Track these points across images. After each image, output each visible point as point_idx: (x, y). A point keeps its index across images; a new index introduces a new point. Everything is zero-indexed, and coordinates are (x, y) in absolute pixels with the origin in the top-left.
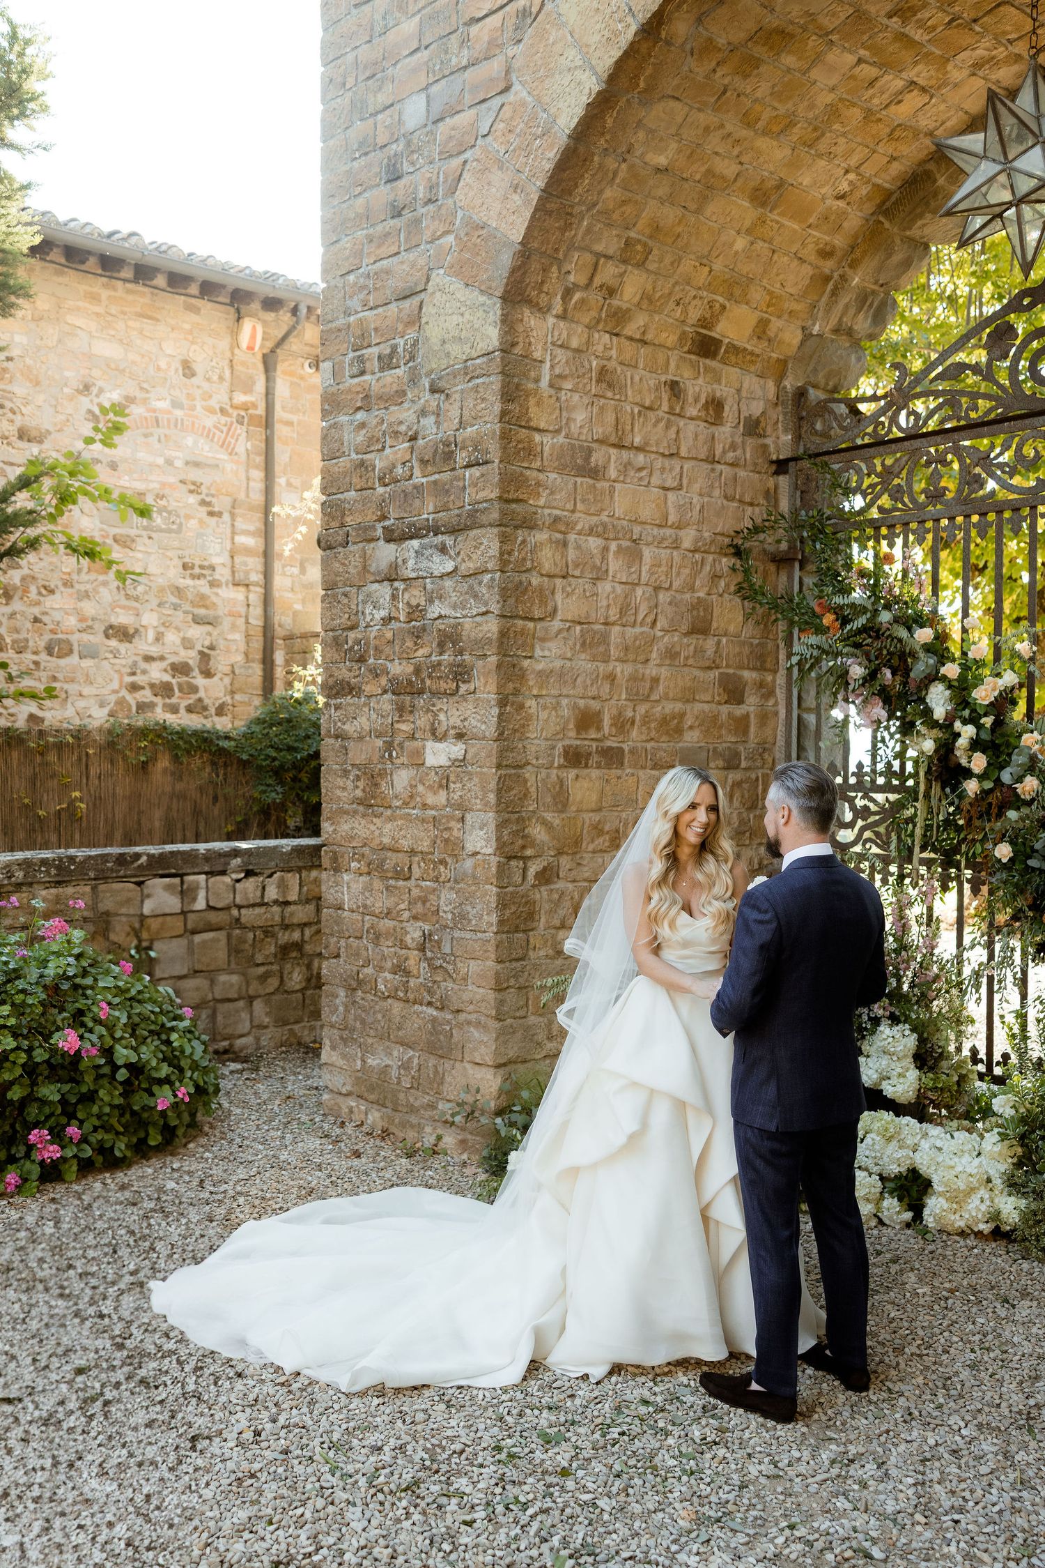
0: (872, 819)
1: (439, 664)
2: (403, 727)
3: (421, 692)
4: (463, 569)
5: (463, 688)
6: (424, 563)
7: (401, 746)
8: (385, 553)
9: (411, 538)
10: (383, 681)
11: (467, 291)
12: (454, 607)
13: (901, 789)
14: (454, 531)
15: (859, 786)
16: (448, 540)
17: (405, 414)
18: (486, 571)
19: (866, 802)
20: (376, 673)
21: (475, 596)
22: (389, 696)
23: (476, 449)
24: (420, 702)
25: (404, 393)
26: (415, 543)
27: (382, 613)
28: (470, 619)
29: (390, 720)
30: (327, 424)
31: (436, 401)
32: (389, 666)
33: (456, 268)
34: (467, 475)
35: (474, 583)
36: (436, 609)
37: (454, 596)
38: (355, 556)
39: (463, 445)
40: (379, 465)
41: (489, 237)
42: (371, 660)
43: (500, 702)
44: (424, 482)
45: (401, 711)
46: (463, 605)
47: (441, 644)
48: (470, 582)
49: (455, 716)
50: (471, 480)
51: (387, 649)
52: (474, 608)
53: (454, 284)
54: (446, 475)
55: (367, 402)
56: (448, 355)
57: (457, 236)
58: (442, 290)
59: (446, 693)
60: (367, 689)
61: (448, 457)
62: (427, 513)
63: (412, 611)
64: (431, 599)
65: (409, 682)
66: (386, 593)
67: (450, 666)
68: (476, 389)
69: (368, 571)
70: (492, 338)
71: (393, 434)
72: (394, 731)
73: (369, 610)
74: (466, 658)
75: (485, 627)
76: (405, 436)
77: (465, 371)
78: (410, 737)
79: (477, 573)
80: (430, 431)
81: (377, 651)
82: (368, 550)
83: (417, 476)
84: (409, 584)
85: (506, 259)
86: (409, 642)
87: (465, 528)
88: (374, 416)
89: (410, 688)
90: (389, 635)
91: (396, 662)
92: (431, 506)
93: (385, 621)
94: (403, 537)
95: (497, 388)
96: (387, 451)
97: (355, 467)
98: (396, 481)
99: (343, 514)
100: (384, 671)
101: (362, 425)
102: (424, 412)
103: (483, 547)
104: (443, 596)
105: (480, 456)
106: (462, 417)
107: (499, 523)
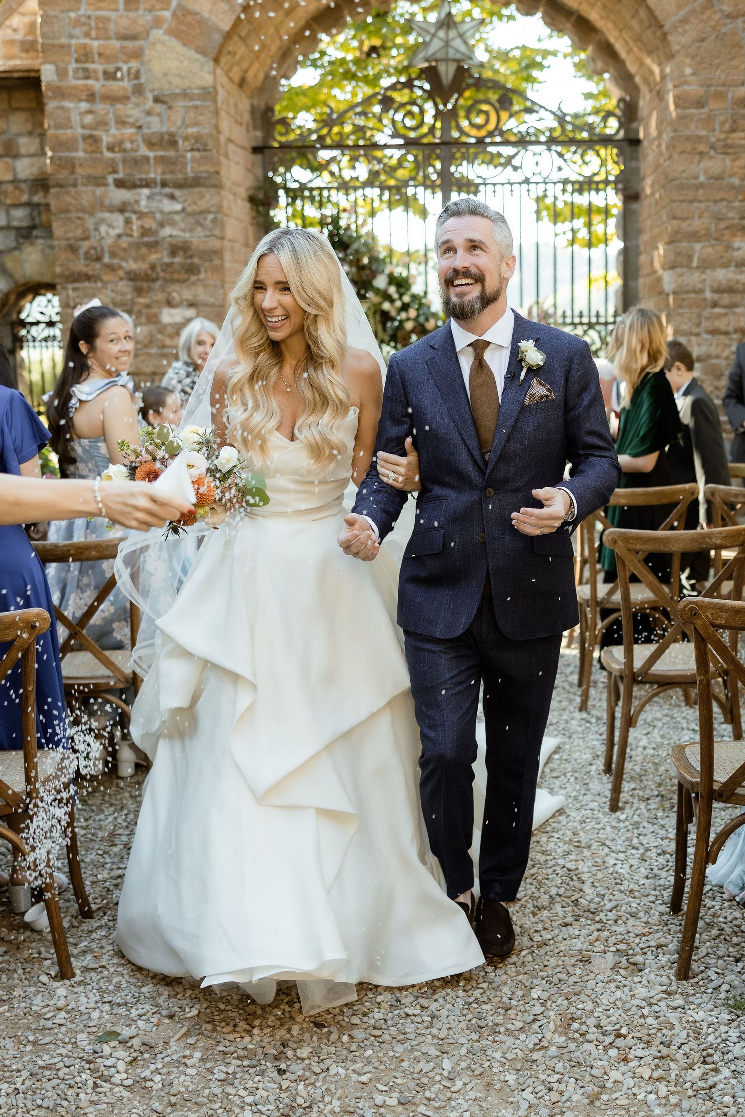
1: (172, 264)
2: (142, 301)
3: (154, 280)
4: (189, 209)
5: (193, 278)
6: (154, 204)
7: (140, 311)
8: (121, 195)
9: (141, 186)
10: (121, 273)
11: (185, 49)
12: (183, 231)
14: (179, 186)
16: (177, 193)
17: (132, 111)
18: (209, 212)
20: (112, 268)
21: (202, 226)
22: (125, 282)
23: (197, 141)
24: (157, 285)
25: (128, 98)
26: (146, 191)
27: (117, 231)
28: (197, 238)
29: (129, 296)
30: (51, 105)
31: (160, 108)
32: (124, 264)
33: (174, 32)
34: (189, 155)
35: (200, 218)
36: (167, 231)
37: (182, 225)
38: (87, 194)
39: (186, 138)
40: (106, 139)
41: (202, 22)
42: (106, 260)
43: (223, 286)
44: (152, 155)
45: (139, 291)
46: (191, 230)
47: (173, 252)
48: (196, 217)
49: (187, 294)
50: (193, 160)
51: (122, 254)
52: (199, 232)
53: (173, 42)
54: (171, 153)
55: (91, 97)
56: (170, 83)
57: (174, 15)
58: (163, 43)
59: (178, 281)
60: (106, 277)
61: (173, 143)
62: (155, 173)
63: (145, 232)
64: (162, 225)
65: (146, 274)
66: (118, 220)
67: (182, 265)
68: (196, 107)
69: (102, 205)
70: (207, 79)
71: (121, 122)
72: (133, 303)
73: (103, 229)
74: (196, 260)
75: (210, 244)
76: (132, 125)
77: (185, 95)
78: (148, 306)
79: (201, 212)
80: (156, 126)
81: (113, 254)
82: (99, 191)
83: (144, 151)
84: (141, 215)
85: (217, 38)
86: (144, 251)
87: (191, 186)
88: (101, 108)
89: (147, 278)
90: (124, 245)
91: (131, 262)
92: (160, 171)
93: (119, 236)
94: (133, 186)
95: (212, 109)
96: (113, 131)
97: (85, 138)
98: (124, 151)
99: (73, 166)
100: (120, 267)
101: (90, 112)
102: (149, 113)
103: (207, 199)
104: (173, 224)
105: (200, 145)
106: (183, 121)
107: (218, 186)
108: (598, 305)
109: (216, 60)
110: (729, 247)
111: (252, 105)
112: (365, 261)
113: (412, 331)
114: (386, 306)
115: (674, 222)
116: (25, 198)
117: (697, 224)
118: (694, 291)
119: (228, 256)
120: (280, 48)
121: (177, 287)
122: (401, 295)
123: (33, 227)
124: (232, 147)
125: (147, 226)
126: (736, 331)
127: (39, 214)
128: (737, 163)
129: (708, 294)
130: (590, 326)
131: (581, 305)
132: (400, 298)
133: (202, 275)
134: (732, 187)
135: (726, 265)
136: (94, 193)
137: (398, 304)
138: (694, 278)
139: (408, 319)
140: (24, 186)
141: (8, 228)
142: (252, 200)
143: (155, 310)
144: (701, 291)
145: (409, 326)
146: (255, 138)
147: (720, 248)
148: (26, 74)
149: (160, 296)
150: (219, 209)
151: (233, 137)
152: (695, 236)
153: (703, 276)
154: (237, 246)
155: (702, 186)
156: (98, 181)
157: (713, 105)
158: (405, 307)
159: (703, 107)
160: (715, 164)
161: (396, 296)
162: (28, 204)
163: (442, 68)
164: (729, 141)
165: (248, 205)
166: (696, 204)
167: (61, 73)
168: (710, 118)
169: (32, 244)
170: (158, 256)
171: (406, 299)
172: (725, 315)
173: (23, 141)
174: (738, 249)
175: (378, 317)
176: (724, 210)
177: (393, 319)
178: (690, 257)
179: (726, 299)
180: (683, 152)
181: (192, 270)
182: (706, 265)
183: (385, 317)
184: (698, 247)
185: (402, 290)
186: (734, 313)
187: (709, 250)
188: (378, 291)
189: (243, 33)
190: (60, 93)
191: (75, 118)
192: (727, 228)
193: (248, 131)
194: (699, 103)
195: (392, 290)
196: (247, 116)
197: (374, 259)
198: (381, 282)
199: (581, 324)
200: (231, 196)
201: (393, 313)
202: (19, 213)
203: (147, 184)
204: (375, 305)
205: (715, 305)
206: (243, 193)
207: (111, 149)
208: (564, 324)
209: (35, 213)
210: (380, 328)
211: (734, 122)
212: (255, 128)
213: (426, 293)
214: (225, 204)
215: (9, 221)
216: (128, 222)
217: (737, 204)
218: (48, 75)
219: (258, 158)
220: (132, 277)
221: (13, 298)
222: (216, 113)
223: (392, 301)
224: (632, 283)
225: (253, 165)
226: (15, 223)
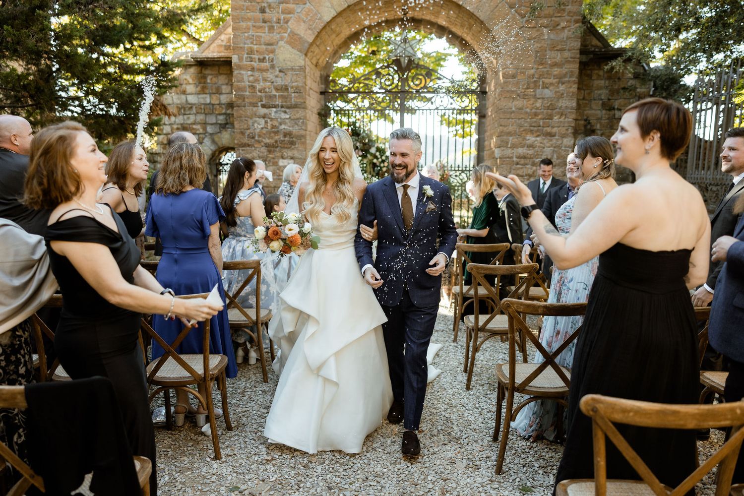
1: (284, 140)
2: (271, 156)
3: (277, 147)
4: (292, 117)
5: (293, 147)
6: (277, 115)
7: (270, 161)
8: (263, 111)
9: (273, 107)
10: (262, 144)
11: (293, 49)
12: (290, 127)
14: (288, 108)
16: (287, 110)
17: (270, 76)
18: (301, 119)
20: (259, 142)
21: (297, 125)
22: (264, 148)
23: (296, 89)
24: (278, 149)
25: (268, 70)
26: (274, 110)
27: (261, 126)
28: (295, 130)
29: (265, 154)
30: (235, 72)
31: (281, 74)
32: (264, 140)
33: (289, 43)
34: (293, 95)
35: (297, 121)
36: (283, 127)
37: (289, 124)
38: (249, 110)
39: (292, 88)
40: (258, 87)
41: (301, 38)
42: (257, 138)
43: (305, 151)
44: (277, 94)
45: (270, 152)
46: (293, 127)
47: (285, 136)
48: (295, 121)
49: (290, 153)
50: (295, 96)
51: (263, 136)
52: (296, 127)
53: (288, 47)
54: (286, 94)
55: (253, 69)
56: (286, 64)
57: (289, 35)
58: (284, 47)
59: (287, 148)
60: (256, 146)
61: (287, 89)
62: (278, 102)
63: (273, 127)
64: (281, 124)
65: (273, 145)
66: (262, 121)
67: (289, 141)
68: (297, 74)
69: (255, 115)
70: (302, 63)
71: (265, 80)
72: (267, 157)
73: (256, 125)
74: (294, 139)
75: (301, 133)
76: (269, 81)
77: (292, 69)
78: (274, 158)
79: (297, 119)
80: (279, 82)
81: (259, 136)
82: (255, 109)
83: (274, 92)
84: (272, 119)
85: (307, 45)
86: (272, 135)
87: (294, 108)
88: (257, 74)
89: (273, 146)
90: (264, 132)
91: (267, 139)
92: (280, 101)
93: (262, 128)
94: (269, 107)
95: (303, 75)
96: (261, 84)
97: (249, 86)
98: (266, 92)
99: (244, 98)
100: (262, 141)
101: (252, 75)
102: (277, 76)
103: (300, 113)
104: (285, 124)
105: (298, 91)
106: (291, 80)
107: (305, 108)
108: (466, 163)
109: (306, 55)
110: (524, 139)
111: (321, 74)
112: (367, 141)
113: (386, 172)
114: (375, 161)
115: (501, 127)
116: (224, 111)
117: (511, 128)
118: (508, 157)
119: (308, 138)
120: (333, 50)
121: (286, 150)
122: (381, 156)
123: (227, 124)
124: (311, 92)
125: (274, 124)
126: (526, 175)
127: (230, 118)
128: (529, 102)
129: (515, 159)
130: (463, 171)
131: (459, 162)
132: (381, 158)
133: (297, 146)
134: (527, 113)
135: (523, 147)
136: (252, 110)
137: (380, 160)
138: (509, 152)
139: (384, 167)
140: (223, 106)
141: (216, 124)
142: (319, 114)
143: (276, 160)
144: (512, 157)
145: (384, 169)
146: (322, 88)
147: (520, 139)
148: (226, 59)
149: (278, 154)
150: (305, 118)
151: (312, 88)
152: (509, 134)
153: (513, 151)
154: (312, 133)
155: (513, 112)
156: (254, 105)
157: (519, 77)
158: (383, 161)
159: (515, 78)
160: (519, 103)
161: (379, 156)
162: (225, 114)
163: (402, 60)
164: (526, 93)
165: (318, 116)
166: (511, 120)
167: (241, 59)
168: (518, 83)
169: (226, 131)
170: (278, 137)
171: (384, 158)
172: (522, 168)
173: (224, 87)
174: (529, 140)
175: (371, 165)
176: (523, 123)
177: (378, 166)
178: (507, 143)
179: (522, 161)
180: (505, 97)
181: (292, 143)
182: (514, 146)
183: (374, 165)
184: (511, 138)
185: (382, 154)
186: (526, 168)
187: (516, 140)
188: (371, 154)
189: (318, 44)
190: (240, 67)
191: (245, 78)
192: (524, 131)
193: (319, 85)
194: (513, 76)
195: (378, 154)
196: (318, 79)
197: (370, 141)
198: (373, 150)
199: (458, 170)
200: (310, 113)
201: (378, 164)
202: (221, 117)
203: (275, 107)
204: (370, 160)
205: (517, 164)
206: (316, 111)
207: (260, 91)
208: (451, 170)
209: (228, 118)
210: (372, 170)
211: (528, 85)
212: (322, 84)
214: (308, 116)
215: (217, 121)
216: (266, 122)
217: (528, 120)
218: (235, 59)
219: (323, 96)
220: (267, 146)
221: (217, 153)
222: (305, 77)
223: (377, 159)
224: (481, 154)
225: (320, 99)
226: (219, 122)
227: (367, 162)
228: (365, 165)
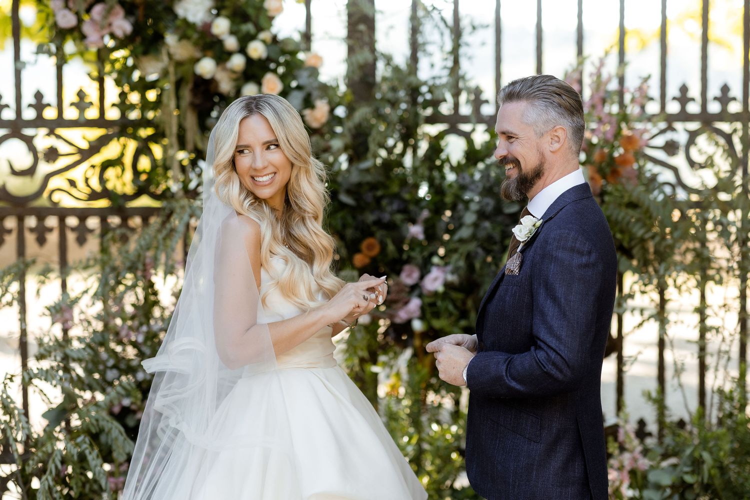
0: (61, 163)
13: (101, 122)
15: (40, 121)
19: (52, 142)
114: (206, 67)
122: (244, 41)
132: (243, 50)
137: (237, 62)
158: (254, 71)
161: (231, 43)
171: (257, 49)
175: (187, 94)
185: (249, 27)
188: (186, 29)
195: (221, 26)
201: (226, 86)
204: (179, 64)
210: (191, 121)
213: (307, 37)
223: (222, 56)
227: (165, 74)
228: (152, 95)
